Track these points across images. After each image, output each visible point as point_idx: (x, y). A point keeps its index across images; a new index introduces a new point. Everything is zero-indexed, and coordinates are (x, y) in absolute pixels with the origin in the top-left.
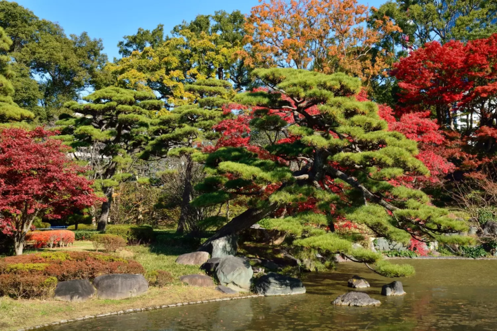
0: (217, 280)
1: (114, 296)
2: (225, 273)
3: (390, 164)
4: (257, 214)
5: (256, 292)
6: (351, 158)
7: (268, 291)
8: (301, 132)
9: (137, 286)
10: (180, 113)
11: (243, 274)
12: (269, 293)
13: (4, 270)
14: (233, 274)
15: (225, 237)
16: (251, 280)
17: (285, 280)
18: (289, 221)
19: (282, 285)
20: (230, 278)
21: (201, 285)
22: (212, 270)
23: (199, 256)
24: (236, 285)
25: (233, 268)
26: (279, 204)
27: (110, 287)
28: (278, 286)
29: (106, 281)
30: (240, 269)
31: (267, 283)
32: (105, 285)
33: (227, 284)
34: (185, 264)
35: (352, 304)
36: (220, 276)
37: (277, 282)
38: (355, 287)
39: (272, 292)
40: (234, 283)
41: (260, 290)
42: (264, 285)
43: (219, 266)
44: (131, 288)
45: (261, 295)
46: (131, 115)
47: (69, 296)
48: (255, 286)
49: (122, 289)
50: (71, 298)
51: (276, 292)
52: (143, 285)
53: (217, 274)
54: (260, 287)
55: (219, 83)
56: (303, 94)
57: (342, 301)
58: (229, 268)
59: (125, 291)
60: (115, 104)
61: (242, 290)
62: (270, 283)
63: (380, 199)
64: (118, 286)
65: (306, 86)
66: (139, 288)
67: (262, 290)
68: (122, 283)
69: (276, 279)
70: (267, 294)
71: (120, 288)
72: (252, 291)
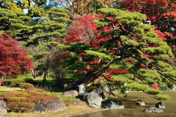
0: (88, 103)
1: (54, 111)
2: (91, 100)
3: (165, 53)
4: (95, 73)
5: (105, 108)
6: (150, 50)
7: (111, 107)
8: (126, 38)
9: (62, 106)
10: (49, 25)
11: (99, 100)
12: (112, 108)
13: (9, 100)
14: (95, 100)
15: (83, 84)
16: (101, 102)
17: (117, 103)
18: (120, 77)
19: (117, 104)
20: (93, 102)
21: (81, 105)
22: (84, 98)
23: (73, 93)
24: (96, 105)
25: (95, 97)
26: (113, 69)
27: (51, 107)
28: (115, 105)
29: (50, 104)
30: (97, 98)
31: (110, 103)
32: (49, 106)
33: (92, 104)
34: (67, 96)
35: (154, 112)
36: (89, 101)
37: (115, 103)
38: (140, 105)
39: (113, 108)
40: (94, 104)
41: (107, 107)
42: (108, 104)
43: (88, 97)
44: (60, 107)
45: (107, 109)
46: (17, 24)
47: (39, 111)
48: (103, 105)
49: (57, 108)
50: (41, 112)
51: (114, 108)
52: (64, 106)
53: (88, 100)
54: (107, 105)
55: (63, 11)
56: (128, 23)
57: (149, 110)
58: (93, 98)
59: (58, 108)
60: (7, 18)
61: (98, 107)
62: (111, 103)
63: (151, 67)
64: (55, 106)
65: (130, 19)
66: (63, 107)
67: (108, 107)
68: (57, 105)
69: (113, 102)
70: (111, 108)
71: (56, 107)
72: (102, 107)
